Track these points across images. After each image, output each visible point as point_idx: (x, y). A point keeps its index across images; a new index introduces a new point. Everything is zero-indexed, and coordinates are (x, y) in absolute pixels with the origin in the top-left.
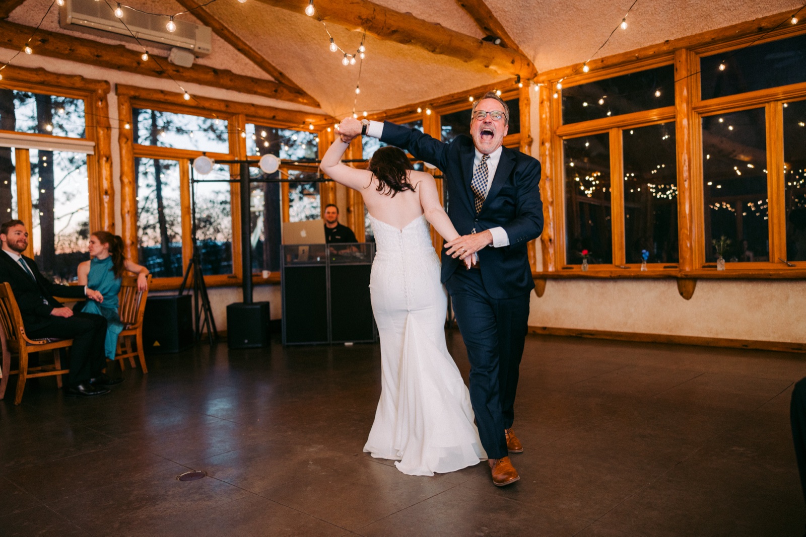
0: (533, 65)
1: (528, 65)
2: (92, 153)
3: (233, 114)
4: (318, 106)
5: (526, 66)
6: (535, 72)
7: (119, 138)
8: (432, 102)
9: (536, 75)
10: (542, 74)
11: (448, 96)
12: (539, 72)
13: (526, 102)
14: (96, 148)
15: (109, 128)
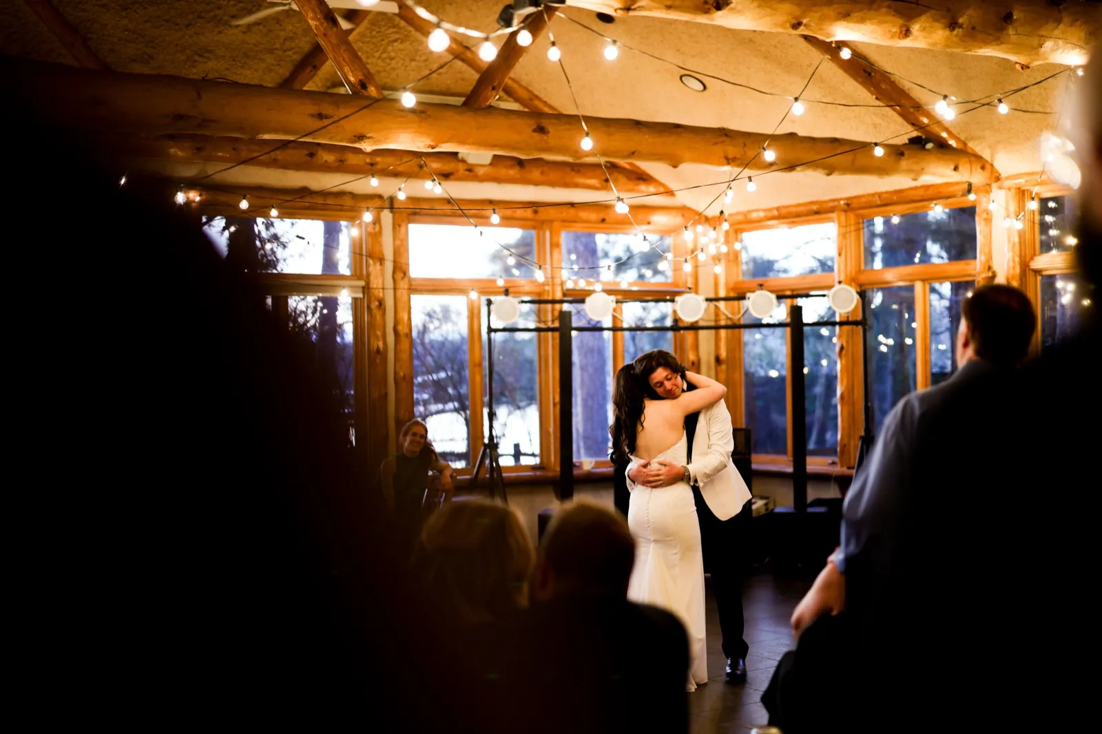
0: (992, 165)
1: (983, 168)
2: (361, 295)
3: (543, 222)
4: (670, 193)
5: (980, 170)
6: (997, 175)
7: (394, 272)
8: (849, 202)
9: (998, 179)
10: (1009, 178)
11: (873, 195)
12: (1003, 175)
13: (985, 215)
14: (366, 290)
15: (381, 260)
